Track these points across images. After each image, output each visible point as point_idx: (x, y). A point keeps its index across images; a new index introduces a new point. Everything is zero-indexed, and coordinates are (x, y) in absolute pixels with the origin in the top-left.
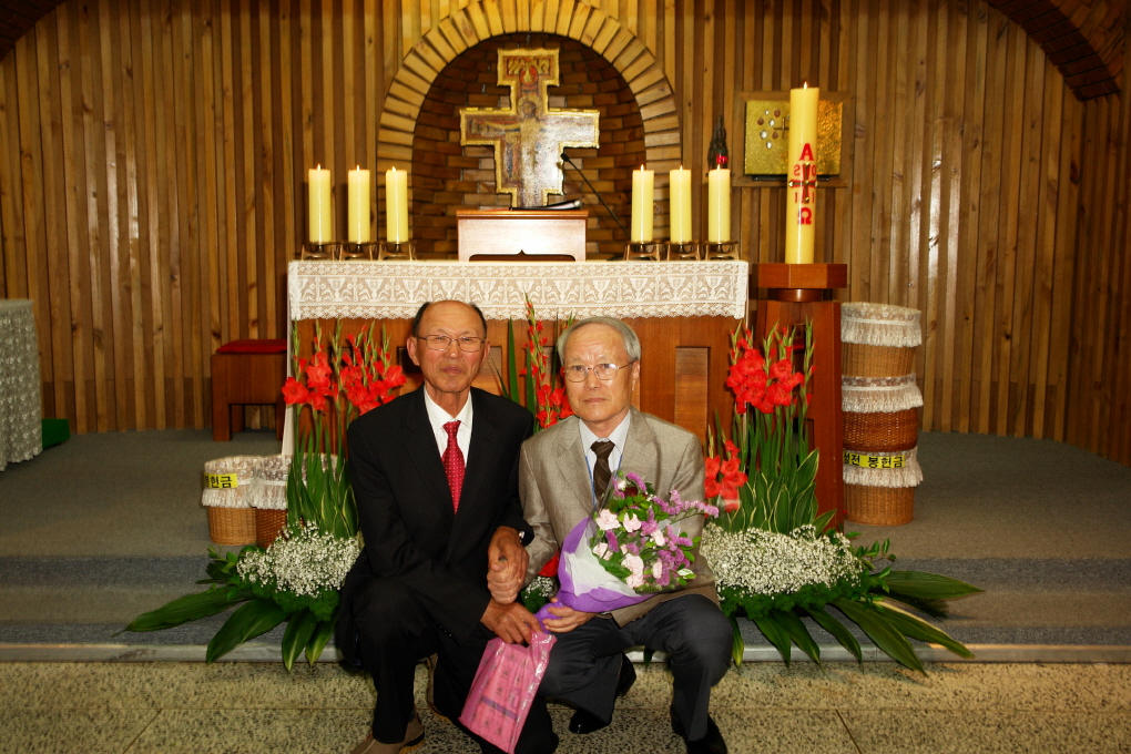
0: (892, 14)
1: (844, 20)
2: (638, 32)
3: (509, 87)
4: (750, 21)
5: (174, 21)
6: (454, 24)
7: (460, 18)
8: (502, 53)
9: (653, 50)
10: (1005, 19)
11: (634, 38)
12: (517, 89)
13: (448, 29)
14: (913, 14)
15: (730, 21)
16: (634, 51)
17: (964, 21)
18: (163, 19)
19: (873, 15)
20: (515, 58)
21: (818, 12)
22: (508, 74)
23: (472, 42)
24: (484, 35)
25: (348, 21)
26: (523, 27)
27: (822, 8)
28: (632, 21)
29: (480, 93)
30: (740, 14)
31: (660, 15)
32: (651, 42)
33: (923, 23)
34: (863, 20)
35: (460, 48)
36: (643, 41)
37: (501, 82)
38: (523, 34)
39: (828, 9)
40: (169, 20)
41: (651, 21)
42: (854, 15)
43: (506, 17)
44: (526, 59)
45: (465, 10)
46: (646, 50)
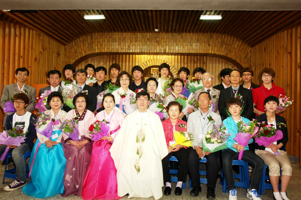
0: (216, 64)
1: (208, 64)
2: (174, 66)
3: (153, 74)
4: (192, 64)
5: (100, 63)
6: (144, 64)
7: (145, 63)
8: (152, 69)
9: (176, 68)
10: (233, 65)
11: (174, 67)
12: (154, 74)
13: (143, 65)
14: (219, 64)
15: (189, 64)
16: (173, 69)
17: (227, 65)
18: (98, 63)
19: (212, 64)
20: (154, 69)
21: (204, 63)
22: (153, 72)
23: (147, 67)
24: (149, 66)
25: (127, 63)
26: (155, 65)
27: (204, 62)
28: (173, 64)
29: (148, 75)
30: (191, 63)
31: (178, 63)
32: (176, 67)
33: (220, 65)
34: (211, 64)
35: (145, 68)
36: (175, 67)
37: (152, 73)
38: (156, 66)
39: (205, 62)
40: (99, 63)
41: (176, 64)
42: (209, 64)
43: (153, 63)
44: (156, 70)
45: (146, 62)
46: (176, 69)
